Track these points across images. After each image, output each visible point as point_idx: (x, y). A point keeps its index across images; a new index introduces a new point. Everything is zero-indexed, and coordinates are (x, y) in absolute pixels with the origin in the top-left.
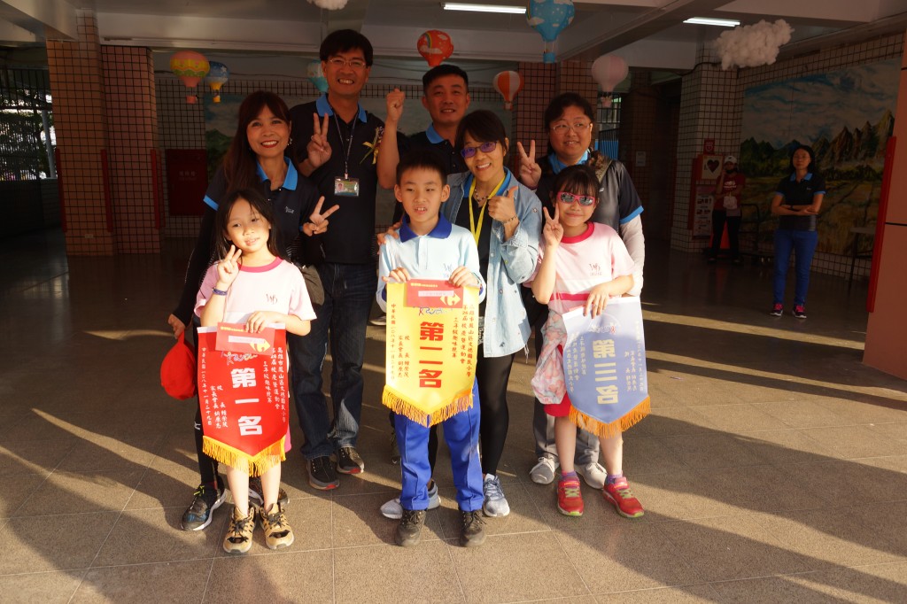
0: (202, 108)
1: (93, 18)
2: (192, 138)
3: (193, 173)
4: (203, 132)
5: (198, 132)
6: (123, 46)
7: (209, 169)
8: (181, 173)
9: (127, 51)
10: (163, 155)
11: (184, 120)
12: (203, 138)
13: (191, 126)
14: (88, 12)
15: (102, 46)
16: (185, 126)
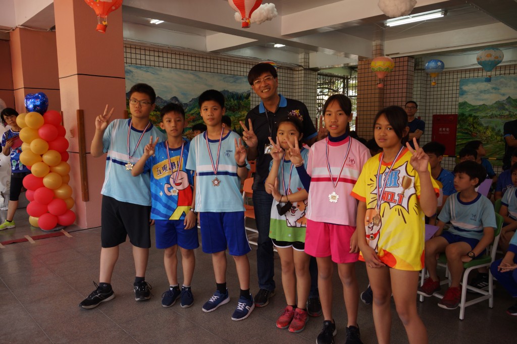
0: (458, 88)
1: (381, 45)
2: (450, 107)
3: (448, 129)
4: (457, 103)
5: (454, 103)
6: (395, 58)
7: (458, 127)
8: (441, 129)
9: (398, 60)
10: (431, 118)
11: (446, 96)
12: (457, 107)
13: (450, 100)
14: (378, 42)
16: (446, 100)
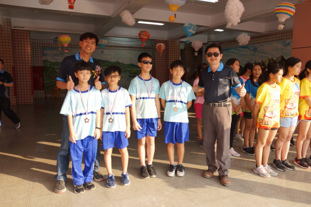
0: (41, 52)
1: (10, 20)
2: (38, 62)
4: (42, 60)
6: (20, 30)
7: (44, 73)
8: (34, 75)
9: (22, 32)
11: (35, 56)
13: (38, 58)
14: (8, 17)
15: (13, 29)
